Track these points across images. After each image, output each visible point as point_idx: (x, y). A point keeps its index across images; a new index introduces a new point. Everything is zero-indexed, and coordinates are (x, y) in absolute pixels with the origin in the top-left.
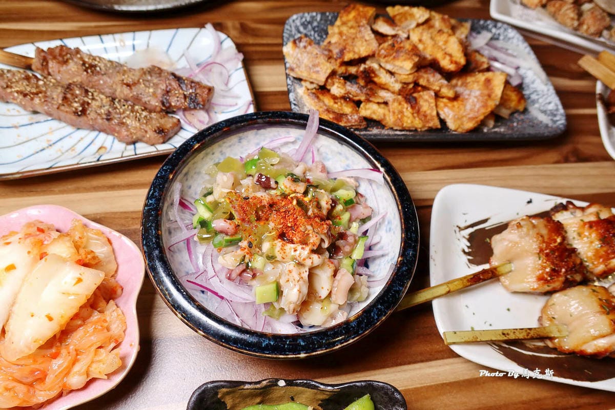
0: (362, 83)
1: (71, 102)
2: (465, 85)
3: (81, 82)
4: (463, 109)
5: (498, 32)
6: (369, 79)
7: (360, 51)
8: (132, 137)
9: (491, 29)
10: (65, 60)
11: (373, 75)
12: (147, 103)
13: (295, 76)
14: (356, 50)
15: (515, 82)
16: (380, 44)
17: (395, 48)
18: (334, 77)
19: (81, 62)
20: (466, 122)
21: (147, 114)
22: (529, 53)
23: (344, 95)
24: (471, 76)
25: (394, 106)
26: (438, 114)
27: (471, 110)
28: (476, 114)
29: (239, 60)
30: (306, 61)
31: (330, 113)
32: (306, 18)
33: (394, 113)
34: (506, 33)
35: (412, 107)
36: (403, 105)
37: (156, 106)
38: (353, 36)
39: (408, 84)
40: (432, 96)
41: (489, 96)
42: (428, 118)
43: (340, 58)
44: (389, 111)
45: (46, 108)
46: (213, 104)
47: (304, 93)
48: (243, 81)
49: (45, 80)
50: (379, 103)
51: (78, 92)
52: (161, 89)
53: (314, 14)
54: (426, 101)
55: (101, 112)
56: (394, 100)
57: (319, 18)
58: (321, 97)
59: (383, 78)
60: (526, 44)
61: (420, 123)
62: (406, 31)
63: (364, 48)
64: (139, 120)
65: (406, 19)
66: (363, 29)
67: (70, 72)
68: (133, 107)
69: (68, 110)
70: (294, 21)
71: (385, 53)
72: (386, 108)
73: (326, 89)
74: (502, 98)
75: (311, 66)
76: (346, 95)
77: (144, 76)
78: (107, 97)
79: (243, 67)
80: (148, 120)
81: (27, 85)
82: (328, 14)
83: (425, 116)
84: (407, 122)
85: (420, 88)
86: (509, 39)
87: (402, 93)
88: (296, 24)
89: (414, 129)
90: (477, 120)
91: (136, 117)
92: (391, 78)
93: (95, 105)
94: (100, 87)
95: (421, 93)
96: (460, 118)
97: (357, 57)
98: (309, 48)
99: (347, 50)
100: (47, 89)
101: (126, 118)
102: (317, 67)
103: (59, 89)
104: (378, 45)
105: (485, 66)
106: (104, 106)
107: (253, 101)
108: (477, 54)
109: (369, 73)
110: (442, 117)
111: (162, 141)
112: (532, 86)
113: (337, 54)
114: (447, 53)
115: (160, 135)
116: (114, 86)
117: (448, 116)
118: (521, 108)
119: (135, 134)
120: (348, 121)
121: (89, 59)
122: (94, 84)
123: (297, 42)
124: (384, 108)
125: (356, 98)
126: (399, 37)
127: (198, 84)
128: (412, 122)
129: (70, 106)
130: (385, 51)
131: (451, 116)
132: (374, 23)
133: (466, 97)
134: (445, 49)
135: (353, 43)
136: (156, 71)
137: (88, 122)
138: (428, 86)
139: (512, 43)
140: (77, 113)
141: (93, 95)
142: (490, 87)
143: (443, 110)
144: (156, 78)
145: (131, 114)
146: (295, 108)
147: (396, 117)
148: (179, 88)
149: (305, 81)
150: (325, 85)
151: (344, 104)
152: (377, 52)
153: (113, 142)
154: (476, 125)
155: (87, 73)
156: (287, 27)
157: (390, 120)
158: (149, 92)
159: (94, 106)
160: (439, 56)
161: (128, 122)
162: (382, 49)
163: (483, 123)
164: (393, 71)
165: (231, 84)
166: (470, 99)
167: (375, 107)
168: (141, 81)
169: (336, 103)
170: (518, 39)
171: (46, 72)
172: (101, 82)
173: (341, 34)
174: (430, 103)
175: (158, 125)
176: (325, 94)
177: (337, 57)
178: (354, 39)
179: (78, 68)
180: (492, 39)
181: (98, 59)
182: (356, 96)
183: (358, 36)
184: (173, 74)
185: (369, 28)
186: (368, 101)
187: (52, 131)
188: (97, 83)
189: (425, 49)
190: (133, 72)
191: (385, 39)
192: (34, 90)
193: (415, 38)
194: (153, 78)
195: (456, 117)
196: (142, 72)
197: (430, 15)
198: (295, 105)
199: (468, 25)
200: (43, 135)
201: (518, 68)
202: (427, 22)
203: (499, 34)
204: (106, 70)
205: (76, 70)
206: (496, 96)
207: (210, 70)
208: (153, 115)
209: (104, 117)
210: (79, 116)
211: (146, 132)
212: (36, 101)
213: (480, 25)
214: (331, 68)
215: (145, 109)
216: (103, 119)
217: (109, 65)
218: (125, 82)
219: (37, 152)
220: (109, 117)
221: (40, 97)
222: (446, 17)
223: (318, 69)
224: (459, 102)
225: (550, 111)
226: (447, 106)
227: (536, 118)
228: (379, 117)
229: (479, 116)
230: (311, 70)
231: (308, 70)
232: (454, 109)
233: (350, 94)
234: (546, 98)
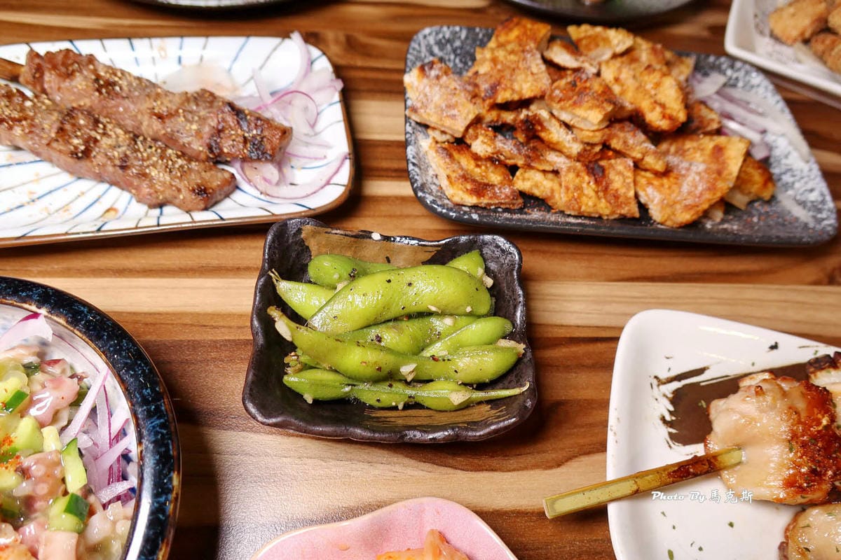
0: (521, 138)
1: (70, 137)
2: (681, 153)
3: (91, 107)
4: (677, 191)
5: (735, 75)
6: (532, 133)
7: (522, 89)
8: (157, 198)
9: (726, 70)
10: (70, 72)
11: (539, 128)
12: (187, 145)
13: (419, 121)
14: (516, 87)
15: (759, 154)
16: (553, 81)
17: (577, 89)
18: (479, 126)
19: (93, 77)
20: (680, 211)
21: (185, 162)
22: (782, 111)
23: (491, 155)
24: (692, 140)
26: (636, 196)
27: (690, 193)
28: (697, 200)
29: (336, 89)
30: (436, 98)
31: (468, 182)
32: (444, 33)
33: (567, 189)
34: (747, 78)
35: (596, 182)
36: (583, 178)
37: (201, 152)
38: (514, 66)
39: (593, 145)
40: (629, 166)
41: (719, 173)
42: (620, 200)
43: (490, 98)
44: (561, 185)
45: (30, 143)
46: (289, 154)
47: (430, 147)
48: (339, 122)
49: (35, 100)
50: (544, 172)
51: (82, 122)
52: (210, 125)
53: (457, 29)
54: (620, 173)
55: (114, 156)
56: (569, 169)
57: (463, 34)
58: (456, 155)
59: (555, 133)
60: (778, 97)
61: (607, 208)
62: (595, 63)
63: (529, 84)
64: (171, 172)
65: (597, 45)
66: (529, 56)
67: (75, 90)
68: (164, 151)
69: (62, 148)
70: (425, 37)
71: (561, 95)
72: (556, 180)
73: (465, 143)
74: (738, 178)
75: (444, 106)
76: (495, 156)
77: (186, 104)
78: (126, 132)
79: (340, 101)
80: (184, 173)
81: (7, 106)
82: (477, 30)
83: (616, 197)
84: (587, 205)
85: (610, 153)
86: (752, 87)
87: (582, 159)
88: (428, 42)
89: (597, 216)
91: (167, 167)
92: (567, 133)
93: (106, 144)
94: (118, 116)
95: (613, 161)
96: (672, 205)
97: (516, 97)
98: (445, 78)
99: (503, 86)
100: (35, 113)
101: (151, 167)
102: (454, 109)
103: (55, 116)
104: (550, 81)
105: (715, 126)
106: (119, 147)
107: (349, 154)
108: (702, 107)
109: (533, 125)
110: (642, 201)
111: (202, 206)
112: (784, 161)
113: (486, 91)
114: (659, 102)
115: (200, 197)
116: (139, 117)
117: (653, 201)
118: (766, 195)
119: (163, 192)
120: (495, 196)
121: (106, 72)
122: (110, 111)
123: (426, 68)
124: (552, 180)
125: (510, 162)
126: (583, 72)
127: (268, 122)
128: (595, 206)
129: (68, 142)
130: (561, 91)
131: (656, 202)
132: (548, 48)
133: (683, 172)
134: (655, 95)
135: (512, 75)
136: (206, 98)
137: (93, 170)
138: (624, 151)
139: (757, 93)
140: (77, 154)
141: (105, 126)
142: (721, 159)
143: (644, 190)
144: (204, 109)
145: (160, 161)
146: (413, 170)
147: (571, 195)
148: (237, 126)
149: (434, 129)
150: (464, 137)
151: (491, 169)
152: (548, 93)
153: (129, 203)
154: (695, 217)
155: (101, 93)
156: (414, 45)
157: (561, 199)
158: (191, 129)
159: (104, 146)
160: (645, 105)
161: (154, 173)
162: (556, 88)
163: (706, 214)
164: (572, 123)
165: (319, 127)
166: (688, 176)
167: (538, 177)
168: (181, 111)
169: (478, 166)
170: (766, 88)
171: (38, 88)
172: (121, 109)
173: (494, 61)
174: (625, 178)
175: (199, 181)
176: (462, 152)
177: (486, 96)
178: (514, 70)
179: (87, 86)
180: (725, 85)
181: (119, 74)
182: (509, 159)
183: (520, 65)
184: (231, 105)
185: (539, 56)
186: (529, 167)
187: (38, 179)
188: (115, 109)
189: (623, 93)
190: (170, 97)
191: (563, 73)
192: (16, 115)
193: (608, 74)
194: (201, 108)
195: (665, 202)
196: (184, 98)
197: (635, 42)
198: (414, 164)
199: (691, 61)
200: (24, 184)
201: (764, 132)
202: (628, 52)
203: (737, 79)
204: (130, 91)
205: (85, 87)
206: (730, 174)
207: (290, 103)
208: (194, 165)
209: (118, 162)
210: (79, 158)
211: (179, 190)
212: (16, 131)
213: (709, 63)
214: (474, 113)
215: (183, 155)
216: (115, 166)
217: (134, 84)
218: (156, 111)
219: (12, 210)
220: (124, 164)
221: (23, 125)
222: (659, 46)
223: (455, 112)
224: (671, 179)
225: (812, 202)
226: (652, 184)
227: (789, 212)
228: (544, 194)
229: (701, 204)
230: (445, 114)
231: (439, 112)
232: (662, 189)
233: (501, 154)
234: (806, 183)
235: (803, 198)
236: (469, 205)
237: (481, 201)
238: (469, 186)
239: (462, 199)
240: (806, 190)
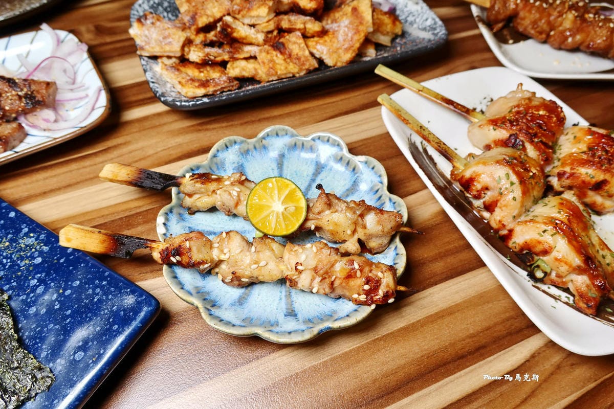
2: (335, 21)
4: (336, 41)
6: (230, 40)
7: (213, 13)
11: (230, 30)
13: (149, 55)
14: (209, 13)
18: (190, 45)
20: (343, 54)
23: (203, 58)
24: (338, 12)
25: (262, 57)
26: (312, 54)
27: (344, 40)
28: (351, 43)
30: (155, 36)
31: (195, 82)
33: (264, 63)
35: (282, 53)
36: (272, 53)
39: (271, 32)
40: (299, 36)
41: (361, 23)
42: (302, 59)
43: (194, 25)
44: (259, 64)
47: (162, 70)
48: (91, 70)
50: (246, 59)
54: (295, 43)
56: (261, 51)
58: (182, 69)
59: (242, 31)
61: (295, 67)
63: (216, 9)
70: (140, 6)
71: (239, 8)
72: (256, 62)
73: (185, 58)
74: (374, 24)
75: (161, 38)
76: (207, 58)
79: (89, 57)
83: (299, 59)
84: (281, 70)
85: (284, 33)
87: (268, 43)
88: (144, 8)
89: (291, 75)
90: (353, 48)
92: (251, 29)
95: (287, 37)
96: (336, 51)
97: (211, 20)
98: (158, 23)
99: (199, 14)
102: (169, 38)
104: (230, 2)
110: (318, 56)
113: (189, 21)
117: (323, 53)
118: (399, 31)
120: (217, 84)
123: (142, 20)
124: (252, 63)
125: (219, 59)
128: (286, 68)
130: (238, 6)
131: (325, 53)
133: (336, 29)
138: (292, 28)
142: (359, 16)
143: (315, 48)
146: (154, 86)
147: (267, 67)
149: (161, 57)
150: (183, 56)
151: (211, 70)
152: (231, 10)
156: (133, 12)
157: (262, 73)
162: (234, 5)
163: (360, 53)
164: (254, 23)
166: (340, 30)
167: (243, 64)
169: (201, 72)
174: (299, 45)
176: (186, 66)
177: (190, 24)
178: (204, 2)
182: (218, 57)
186: (234, 59)
195: (331, 50)
198: (153, 82)
206: (368, 22)
214: (184, 37)
223: (170, 40)
224: (330, 36)
225: (429, 26)
226: (319, 43)
227: (418, 37)
228: (251, 73)
229: (354, 44)
230: (163, 43)
231: (160, 43)
232: (326, 43)
233: (211, 55)
234: (422, 16)
235: (424, 27)
236: (201, 95)
237: (208, 90)
238: (197, 84)
239: (194, 93)
240: (424, 21)
